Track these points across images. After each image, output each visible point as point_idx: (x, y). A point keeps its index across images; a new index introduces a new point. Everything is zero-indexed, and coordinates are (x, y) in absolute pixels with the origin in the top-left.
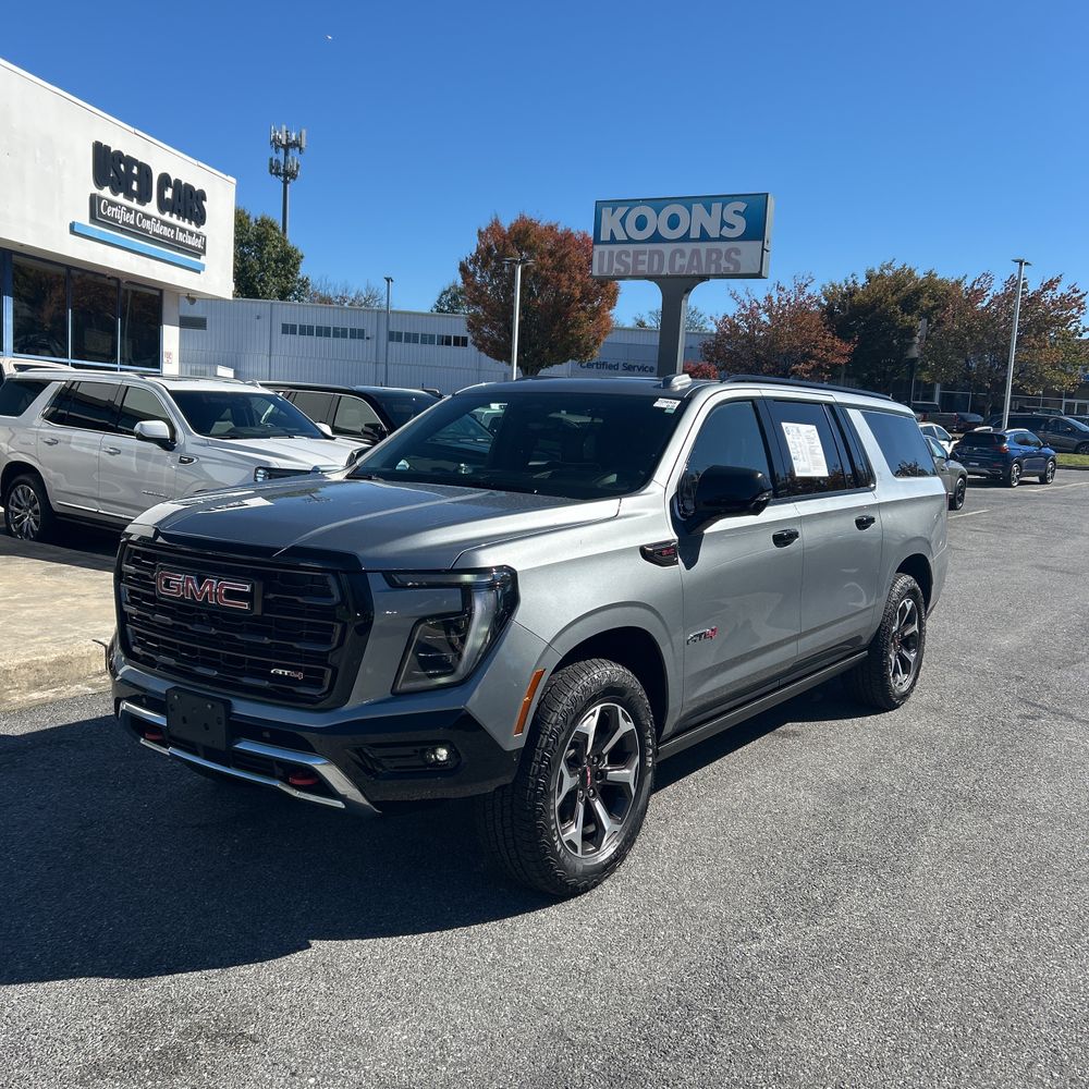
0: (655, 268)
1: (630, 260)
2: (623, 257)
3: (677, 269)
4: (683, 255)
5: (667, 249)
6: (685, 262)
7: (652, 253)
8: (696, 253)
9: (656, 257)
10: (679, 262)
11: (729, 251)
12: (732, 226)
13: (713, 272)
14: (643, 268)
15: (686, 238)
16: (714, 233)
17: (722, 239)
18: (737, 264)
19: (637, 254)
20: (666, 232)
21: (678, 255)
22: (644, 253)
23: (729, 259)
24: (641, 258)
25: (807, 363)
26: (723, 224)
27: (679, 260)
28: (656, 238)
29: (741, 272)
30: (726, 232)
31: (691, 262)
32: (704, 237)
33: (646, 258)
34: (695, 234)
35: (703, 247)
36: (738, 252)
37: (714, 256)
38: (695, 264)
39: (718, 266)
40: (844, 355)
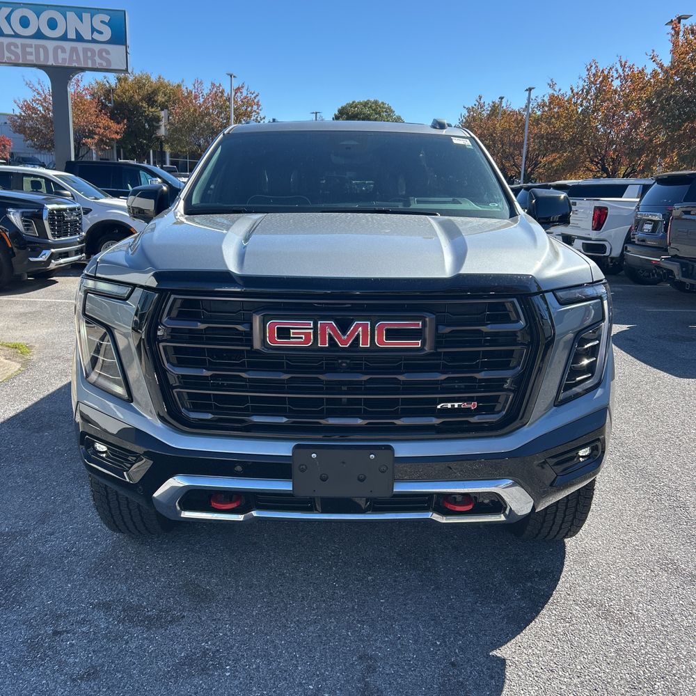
0: (42, 58)
1: (19, 51)
2: (12, 48)
3: (60, 61)
4: (64, 50)
5: (50, 45)
6: (67, 56)
7: (37, 47)
8: (74, 50)
9: (41, 50)
10: (61, 55)
11: (101, 51)
12: (101, 33)
13: (90, 66)
14: (31, 58)
15: (64, 38)
16: (87, 36)
17: (94, 41)
18: (108, 61)
19: (24, 46)
20: (46, 31)
21: (59, 51)
22: (31, 46)
23: (101, 57)
24: (28, 50)
25: (93, 138)
26: (93, 30)
27: (62, 56)
28: (39, 35)
29: (113, 67)
30: (96, 36)
31: (71, 57)
32: (79, 38)
33: (32, 50)
34: (72, 35)
35: (80, 46)
36: (108, 53)
37: (89, 54)
38: (75, 58)
39: (94, 62)
40: (117, 133)
